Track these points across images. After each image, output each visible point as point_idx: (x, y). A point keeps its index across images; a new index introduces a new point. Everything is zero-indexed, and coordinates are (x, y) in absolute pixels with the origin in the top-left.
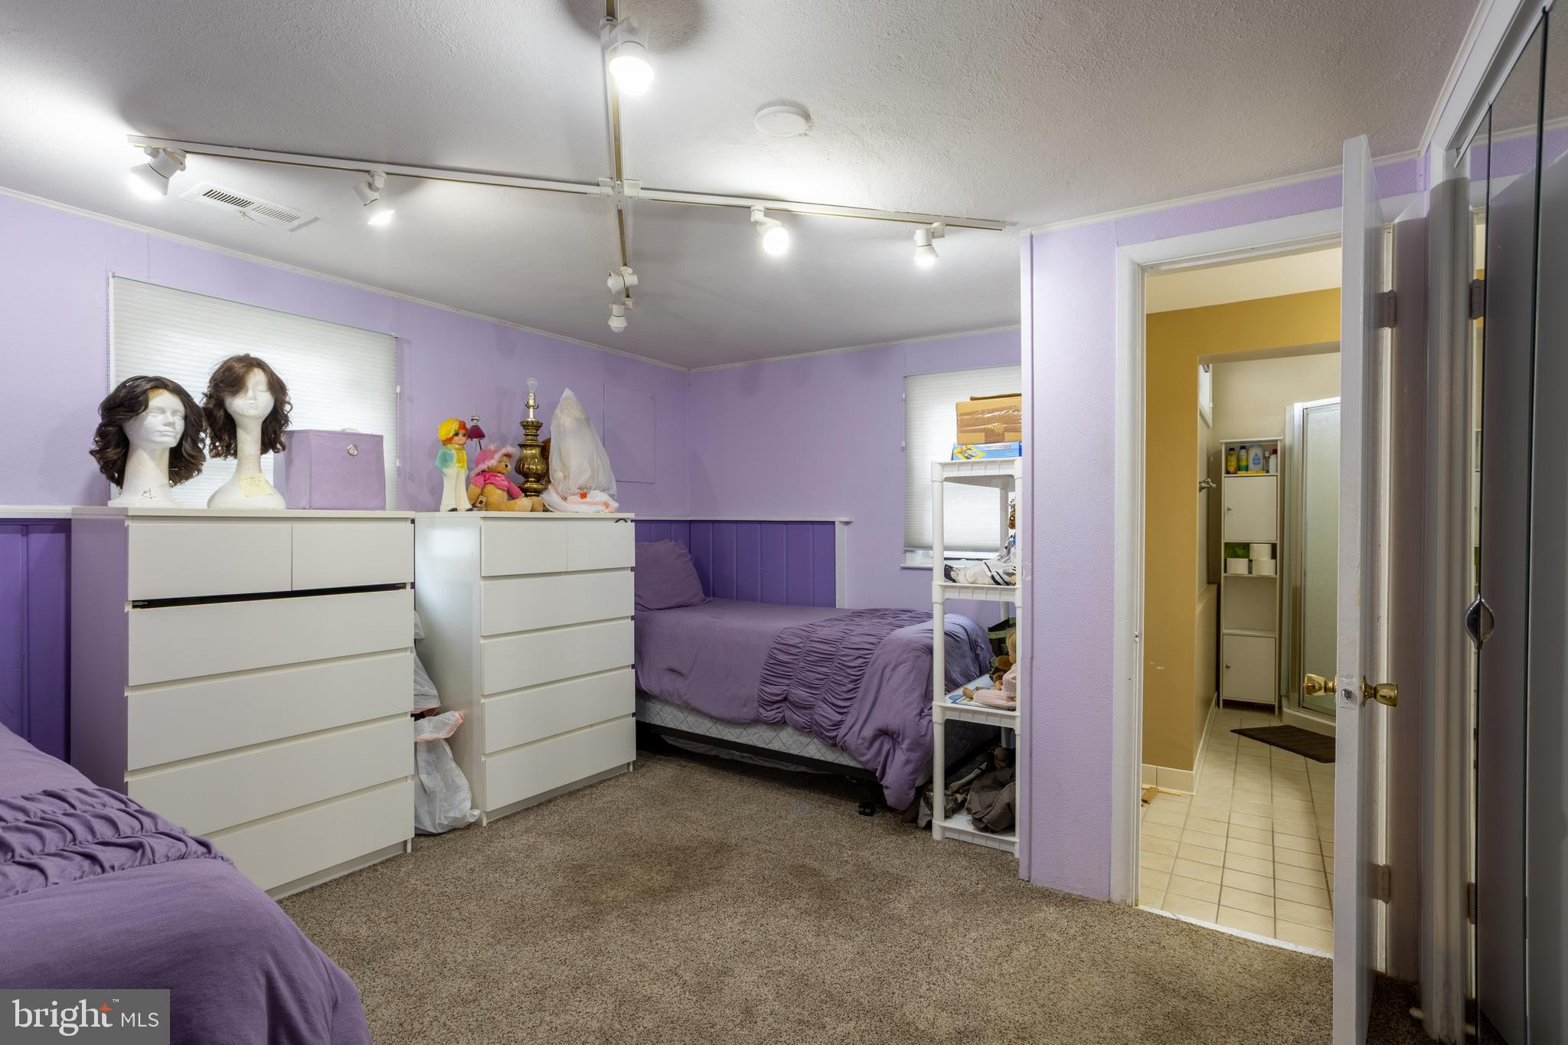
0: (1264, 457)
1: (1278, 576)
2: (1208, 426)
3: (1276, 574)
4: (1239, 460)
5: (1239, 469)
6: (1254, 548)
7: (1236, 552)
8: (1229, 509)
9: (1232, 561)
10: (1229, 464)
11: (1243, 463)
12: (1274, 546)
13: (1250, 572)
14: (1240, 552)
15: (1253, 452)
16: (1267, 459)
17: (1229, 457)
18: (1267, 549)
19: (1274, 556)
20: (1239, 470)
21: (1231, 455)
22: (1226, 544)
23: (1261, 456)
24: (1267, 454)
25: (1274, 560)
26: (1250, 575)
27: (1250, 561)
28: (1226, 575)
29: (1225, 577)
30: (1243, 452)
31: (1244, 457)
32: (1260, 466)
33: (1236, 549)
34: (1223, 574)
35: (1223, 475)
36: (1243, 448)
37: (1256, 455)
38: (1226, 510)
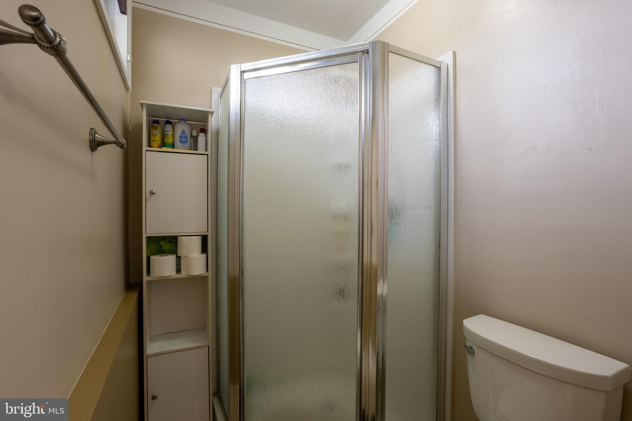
0: (192, 136)
1: (210, 274)
2: (127, 89)
3: (207, 270)
4: (163, 136)
5: (163, 144)
6: (183, 241)
7: (161, 246)
8: (152, 193)
9: (156, 259)
10: (152, 138)
11: (169, 140)
12: (204, 239)
13: (178, 271)
14: (166, 246)
15: (181, 128)
16: (195, 139)
17: (152, 130)
18: (197, 242)
19: (204, 250)
20: (164, 146)
21: (155, 128)
22: (149, 239)
23: (188, 134)
24: (194, 133)
25: (204, 256)
26: (179, 276)
27: (179, 258)
28: (149, 278)
29: (149, 282)
30: (169, 128)
31: (170, 133)
32: (188, 145)
33: (162, 243)
34: (145, 278)
35: (145, 147)
36: (168, 122)
37: (184, 132)
38: (148, 194)
